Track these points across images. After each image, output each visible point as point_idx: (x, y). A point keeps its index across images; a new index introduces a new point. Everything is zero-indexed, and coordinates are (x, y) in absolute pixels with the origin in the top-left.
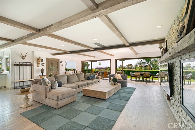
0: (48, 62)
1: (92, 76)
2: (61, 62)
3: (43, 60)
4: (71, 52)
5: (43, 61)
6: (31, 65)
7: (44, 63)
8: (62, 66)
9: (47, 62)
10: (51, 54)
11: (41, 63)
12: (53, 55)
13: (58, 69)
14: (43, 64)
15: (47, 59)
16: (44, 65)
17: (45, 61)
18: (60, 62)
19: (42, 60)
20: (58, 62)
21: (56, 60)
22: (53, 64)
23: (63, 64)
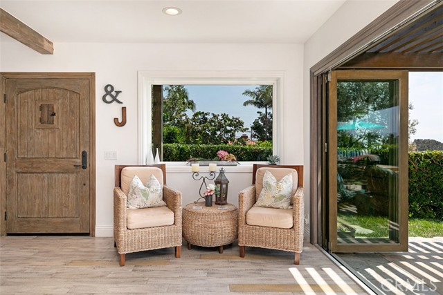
0: (11, 98)
2: (111, 94)
8: (121, 122)
9: (3, 98)
13: (85, 148)
15: (6, 80)
18: (99, 92)
21: (62, 85)
22: (46, 109)
23: (124, 109)
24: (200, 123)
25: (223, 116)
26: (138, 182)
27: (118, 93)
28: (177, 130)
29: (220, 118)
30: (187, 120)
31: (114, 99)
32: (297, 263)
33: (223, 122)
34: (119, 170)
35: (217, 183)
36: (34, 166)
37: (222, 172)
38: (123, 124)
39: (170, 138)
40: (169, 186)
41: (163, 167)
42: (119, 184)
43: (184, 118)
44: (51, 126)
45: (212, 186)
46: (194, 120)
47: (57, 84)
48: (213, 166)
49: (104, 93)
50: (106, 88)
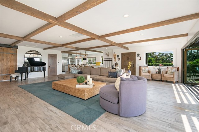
0: (123, 56)
6: (111, 60)
11: (117, 58)
13: (134, 64)
14: (119, 59)
17: (120, 57)
19: (118, 56)
20: (134, 56)
21: (131, 54)
22: (128, 58)
23: (141, 57)
24: (161, 56)
25: (170, 54)
26: (143, 69)
28: (153, 59)
29: (169, 54)
30: (156, 55)
31: (139, 56)
32: (174, 84)
33: (170, 56)
34: (140, 67)
35: (159, 70)
37: (160, 68)
38: (140, 60)
39: (150, 61)
40: (149, 70)
41: (148, 67)
42: (140, 69)
43: (155, 55)
44: (129, 60)
45: (157, 70)
46: (158, 55)
48: (158, 67)
50: (137, 54)
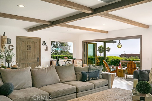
0: (20, 43)
1: (92, 71)
2: (44, 43)
3: (10, 40)
4: (53, 23)
5: (11, 42)
7: (12, 46)
8: (46, 50)
9: (17, 43)
10: (25, 29)
11: (7, 45)
12: (28, 31)
13: (38, 57)
14: (11, 48)
15: (18, 38)
16: (13, 49)
18: (42, 43)
20: (38, 43)
21: (33, 40)
22: (29, 46)
23: (47, 47)
27: (46, 43)
36: (26, 61)
44: (30, 51)
47: (32, 40)
49: (43, 43)
50: (43, 42)
